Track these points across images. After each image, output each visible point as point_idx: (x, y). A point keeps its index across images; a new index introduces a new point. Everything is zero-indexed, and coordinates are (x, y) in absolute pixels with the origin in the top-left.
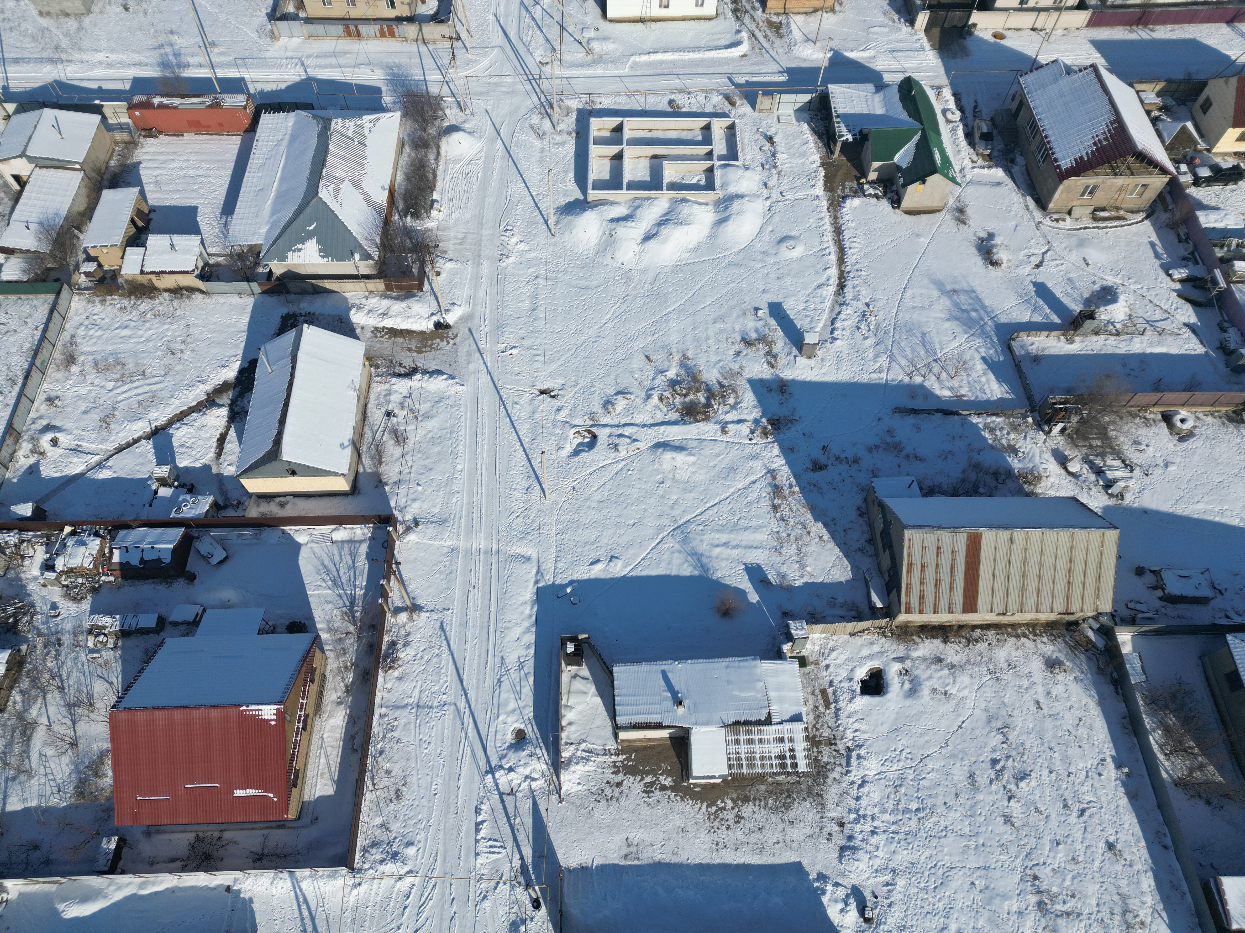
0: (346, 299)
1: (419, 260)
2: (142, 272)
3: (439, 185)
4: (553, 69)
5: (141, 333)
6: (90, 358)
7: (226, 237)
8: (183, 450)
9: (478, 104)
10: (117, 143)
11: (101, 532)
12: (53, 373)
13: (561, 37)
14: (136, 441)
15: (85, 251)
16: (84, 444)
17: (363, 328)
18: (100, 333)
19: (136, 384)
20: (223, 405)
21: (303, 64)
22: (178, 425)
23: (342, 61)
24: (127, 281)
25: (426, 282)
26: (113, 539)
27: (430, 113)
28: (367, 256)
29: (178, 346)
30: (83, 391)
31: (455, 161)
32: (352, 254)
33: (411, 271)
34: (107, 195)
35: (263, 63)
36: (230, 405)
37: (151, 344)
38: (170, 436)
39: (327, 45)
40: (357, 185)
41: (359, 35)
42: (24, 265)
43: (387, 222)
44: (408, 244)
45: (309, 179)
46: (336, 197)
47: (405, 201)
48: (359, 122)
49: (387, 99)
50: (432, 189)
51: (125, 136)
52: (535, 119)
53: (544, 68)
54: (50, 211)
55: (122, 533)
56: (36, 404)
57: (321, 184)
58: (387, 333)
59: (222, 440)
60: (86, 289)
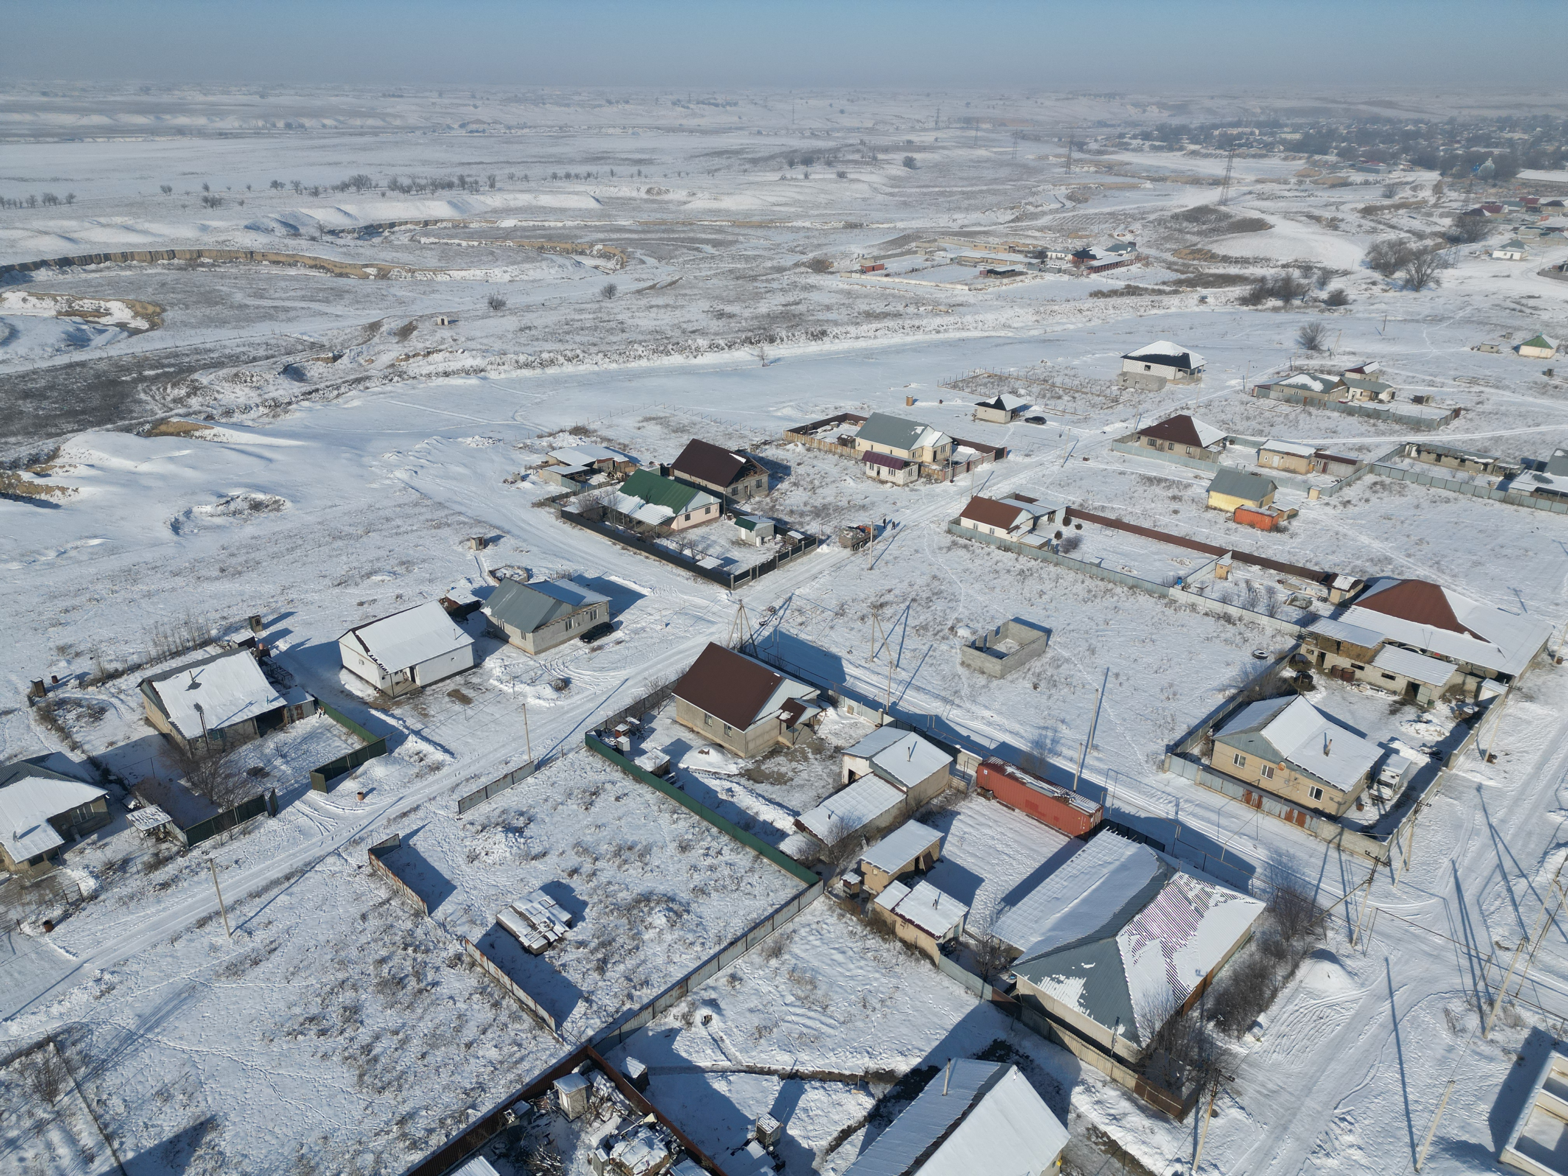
0: (1079, 1069)
1: (1198, 1082)
2: (893, 910)
3: (1274, 1009)
4: (1515, 961)
5: (852, 966)
6: (793, 961)
7: (992, 924)
8: (803, 1116)
9: (1378, 947)
10: (950, 787)
11: (674, 1146)
12: (755, 955)
13: (1545, 929)
14: (770, 1072)
15: (859, 863)
16: (727, 1041)
17: (1079, 1116)
18: (818, 943)
19: (812, 1014)
20: (872, 1096)
21: (1177, 805)
22: (818, 1084)
23: (1223, 821)
24: (874, 910)
25: (1192, 1114)
26: (677, 1162)
27: (1306, 924)
28: (1132, 1035)
29: (874, 1002)
30: (765, 989)
31: (1311, 994)
32: (1117, 1023)
33: (1179, 1088)
34: (912, 826)
35: (1135, 785)
36: (879, 1101)
37: (852, 983)
38: (802, 1091)
39: (1217, 800)
40: (1168, 951)
41: (1259, 806)
42: (803, 846)
43: (1181, 1012)
44: (1194, 1053)
45: (1116, 916)
46: (1134, 950)
47: (1219, 1001)
48: (1208, 889)
49: (1256, 882)
50: (1262, 1008)
51: (962, 785)
52: (1457, 1006)
53: (1499, 953)
54: (857, 813)
55: (689, 1163)
56: (720, 973)
57: (1126, 928)
58: (1104, 1144)
59: (846, 1134)
60: (836, 896)
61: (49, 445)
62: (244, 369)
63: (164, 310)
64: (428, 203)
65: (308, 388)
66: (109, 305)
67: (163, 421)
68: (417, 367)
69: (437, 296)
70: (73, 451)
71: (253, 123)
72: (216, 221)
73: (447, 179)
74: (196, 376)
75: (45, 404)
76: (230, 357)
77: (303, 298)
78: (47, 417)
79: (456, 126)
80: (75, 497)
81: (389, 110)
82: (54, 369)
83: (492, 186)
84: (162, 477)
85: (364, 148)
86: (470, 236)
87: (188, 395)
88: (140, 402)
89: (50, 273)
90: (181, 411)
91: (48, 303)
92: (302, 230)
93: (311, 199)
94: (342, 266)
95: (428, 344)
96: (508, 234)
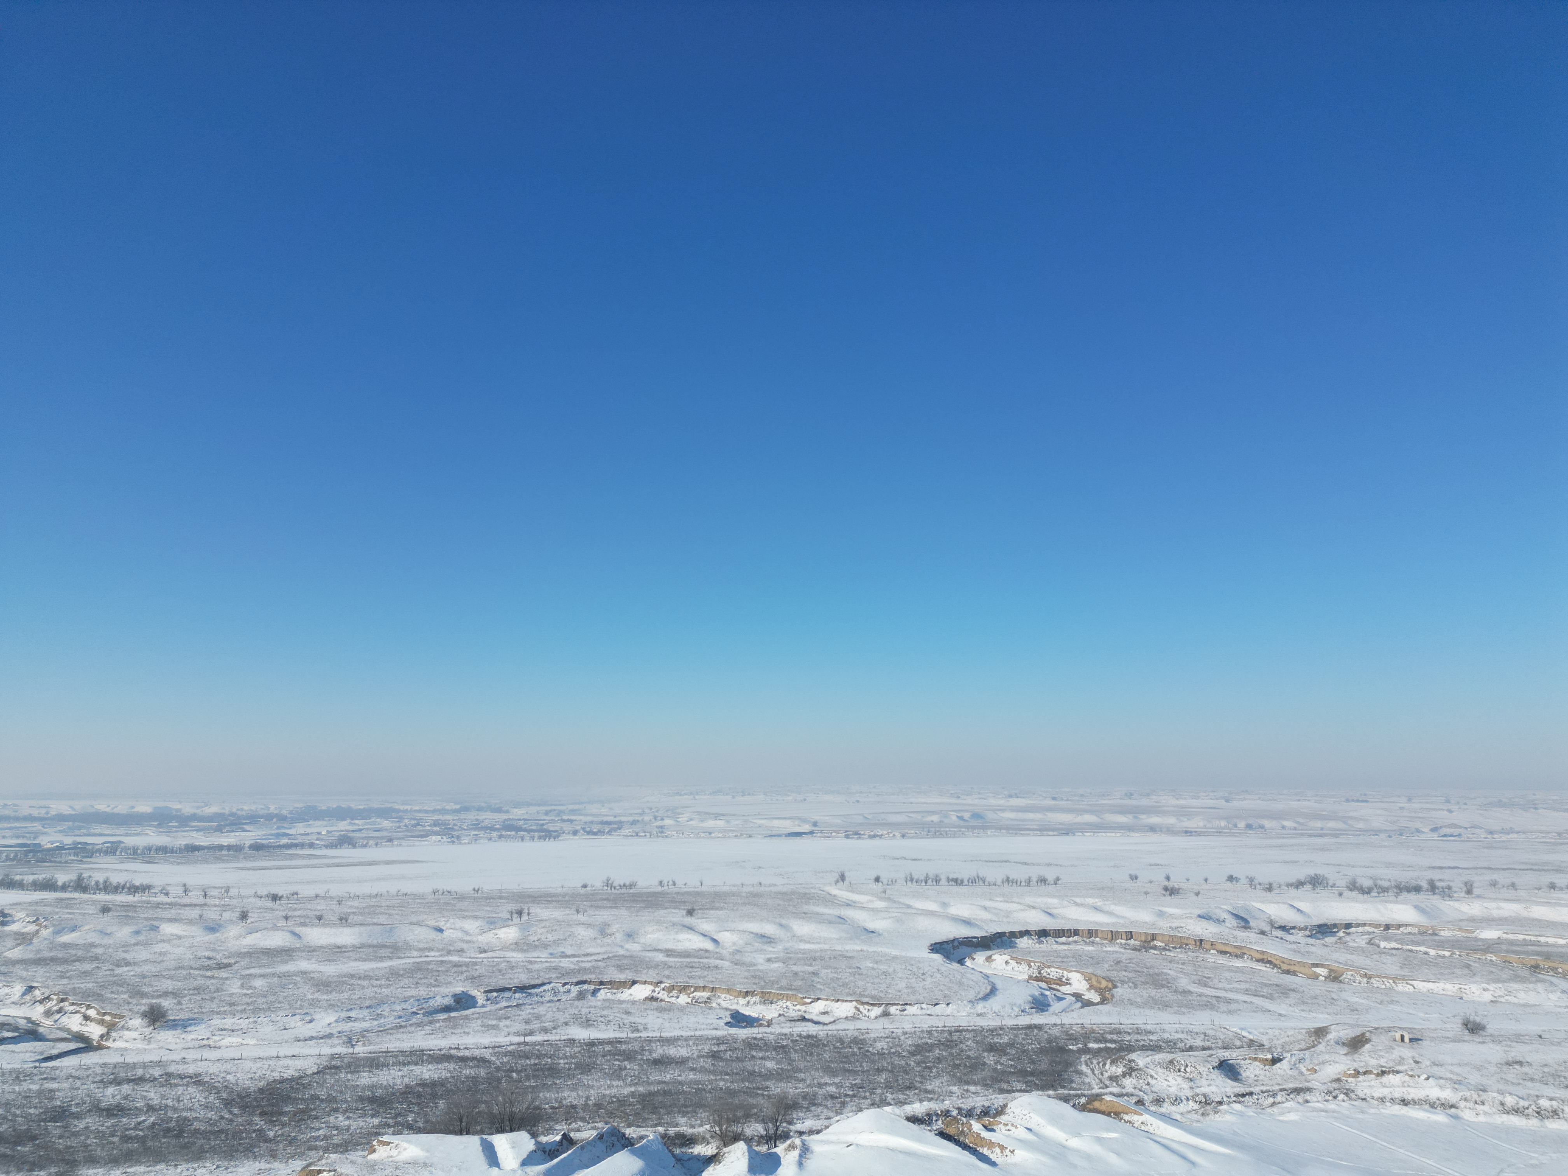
61: (998, 1100)
62: (1179, 1057)
63: (1115, 987)
64: (1390, 906)
65: (1241, 1089)
66: (1071, 975)
67: (1097, 1097)
68: (1367, 1086)
69: (1397, 1008)
70: (1017, 1111)
71: (1216, 823)
72: (1173, 908)
73: (1414, 883)
74: (1133, 1056)
75: (1004, 1059)
76: (1167, 1042)
77: (1247, 992)
78: (1003, 1072)
79: (1426, 830)
80: (1011, 1159)
81: (1351, 814)
82: (1016, 1028)
83: (1469, 892)
84: (1088, 1157)
85: (1324, 849)
86: (1441, 945)
87: (1124, 1075)
88: (1080, 1073)
89: (1030, 941)
90: (1115, 1090)
91: (1024, 967)
92: (1252, 924)
93: (1265, 894)
94: (1290, 962)
95: (1382, 1062)
96: (1489, 947)
